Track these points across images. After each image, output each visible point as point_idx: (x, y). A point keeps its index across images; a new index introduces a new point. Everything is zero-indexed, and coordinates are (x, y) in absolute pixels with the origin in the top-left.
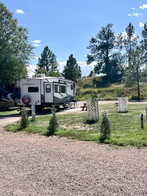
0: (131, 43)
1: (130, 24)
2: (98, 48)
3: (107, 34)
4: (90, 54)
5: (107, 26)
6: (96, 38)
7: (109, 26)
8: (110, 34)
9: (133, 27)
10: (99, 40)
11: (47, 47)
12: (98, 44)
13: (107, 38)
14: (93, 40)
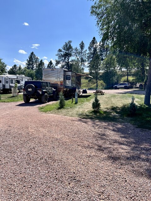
0: (83, 54)
1: (82, 42)
2: (63, 56)
3: (68, 47)
4: (57, 59)
5: (68, 42)
6: (62, 49)
7: (70, 42)
8: (70, 47)
9: (84, 44)
10: (63, 50)
11: (33, 53)
12: (62, 53)
13: (68, 49)
14: (60, 51)
